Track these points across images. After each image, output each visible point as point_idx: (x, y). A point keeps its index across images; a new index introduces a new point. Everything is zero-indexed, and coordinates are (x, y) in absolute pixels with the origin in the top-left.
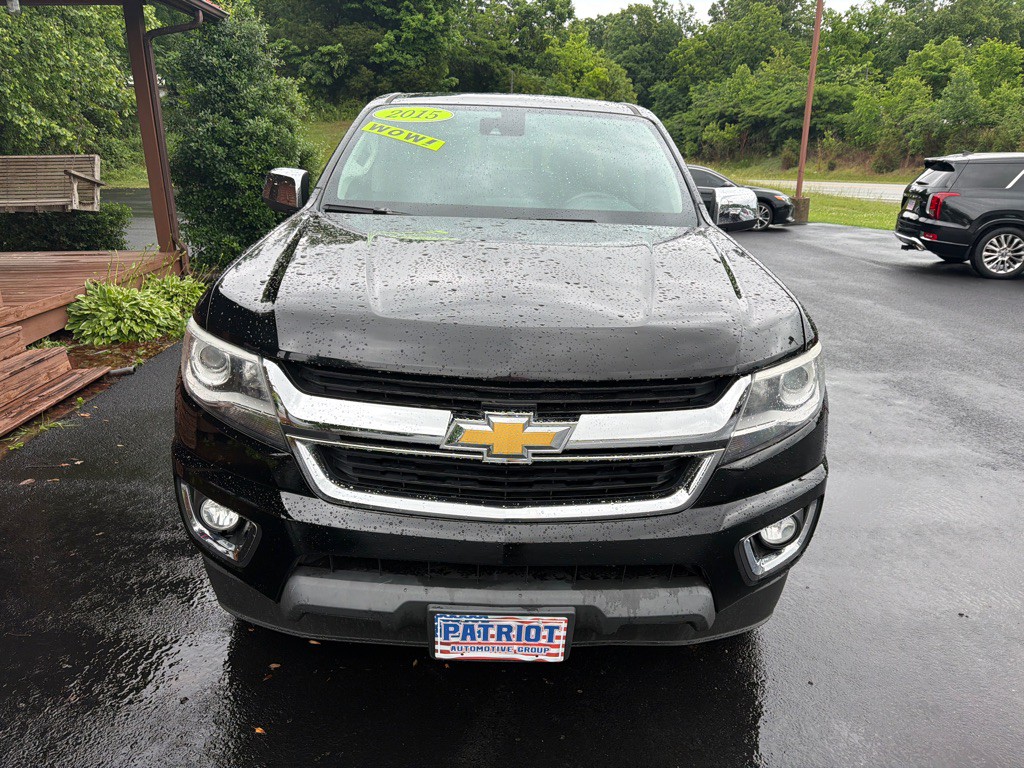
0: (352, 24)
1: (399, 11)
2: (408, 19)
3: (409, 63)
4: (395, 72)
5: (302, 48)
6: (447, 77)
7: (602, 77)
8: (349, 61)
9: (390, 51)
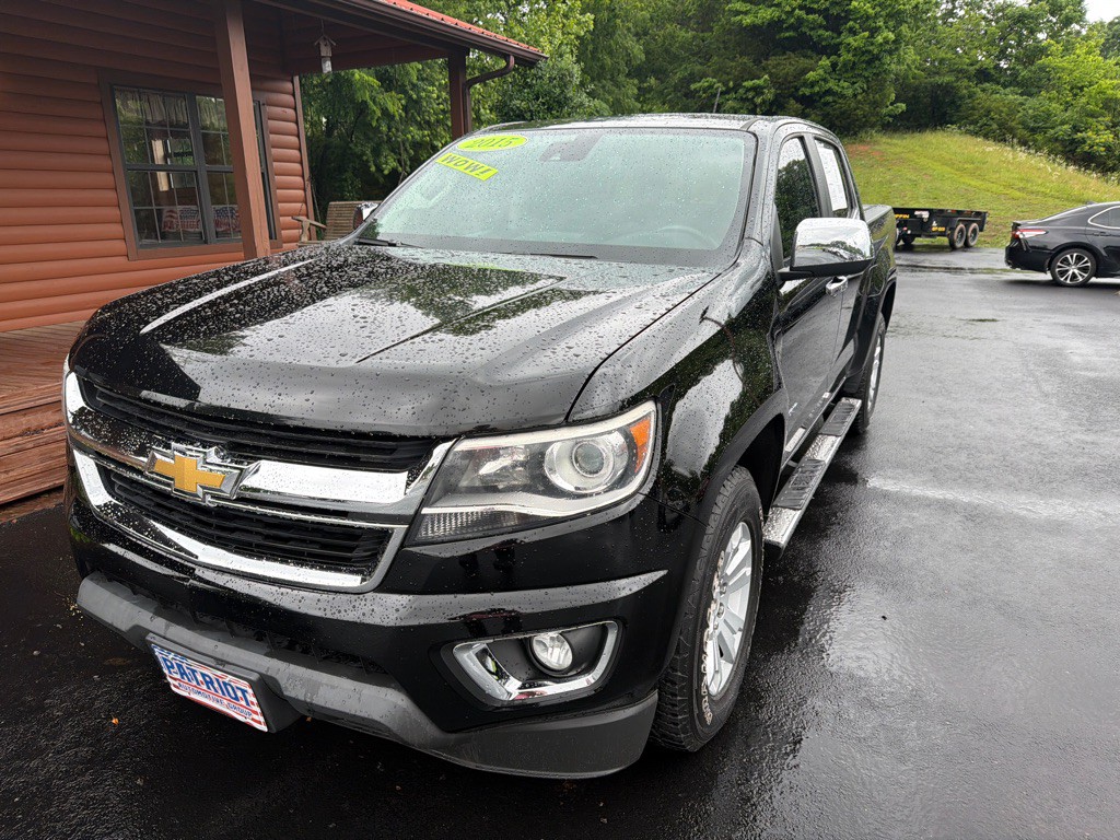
0: (784, 53)
1: (840, 34)
2: (850, 40)
3: (845, 92)
4: (827, 104)
5: (725, 84)
6: (892, 104)
7: (1110, 92)
8: (776, 95)
9: (825, 80)
